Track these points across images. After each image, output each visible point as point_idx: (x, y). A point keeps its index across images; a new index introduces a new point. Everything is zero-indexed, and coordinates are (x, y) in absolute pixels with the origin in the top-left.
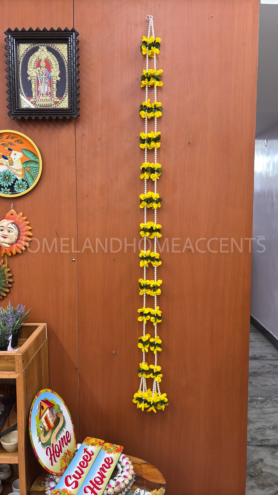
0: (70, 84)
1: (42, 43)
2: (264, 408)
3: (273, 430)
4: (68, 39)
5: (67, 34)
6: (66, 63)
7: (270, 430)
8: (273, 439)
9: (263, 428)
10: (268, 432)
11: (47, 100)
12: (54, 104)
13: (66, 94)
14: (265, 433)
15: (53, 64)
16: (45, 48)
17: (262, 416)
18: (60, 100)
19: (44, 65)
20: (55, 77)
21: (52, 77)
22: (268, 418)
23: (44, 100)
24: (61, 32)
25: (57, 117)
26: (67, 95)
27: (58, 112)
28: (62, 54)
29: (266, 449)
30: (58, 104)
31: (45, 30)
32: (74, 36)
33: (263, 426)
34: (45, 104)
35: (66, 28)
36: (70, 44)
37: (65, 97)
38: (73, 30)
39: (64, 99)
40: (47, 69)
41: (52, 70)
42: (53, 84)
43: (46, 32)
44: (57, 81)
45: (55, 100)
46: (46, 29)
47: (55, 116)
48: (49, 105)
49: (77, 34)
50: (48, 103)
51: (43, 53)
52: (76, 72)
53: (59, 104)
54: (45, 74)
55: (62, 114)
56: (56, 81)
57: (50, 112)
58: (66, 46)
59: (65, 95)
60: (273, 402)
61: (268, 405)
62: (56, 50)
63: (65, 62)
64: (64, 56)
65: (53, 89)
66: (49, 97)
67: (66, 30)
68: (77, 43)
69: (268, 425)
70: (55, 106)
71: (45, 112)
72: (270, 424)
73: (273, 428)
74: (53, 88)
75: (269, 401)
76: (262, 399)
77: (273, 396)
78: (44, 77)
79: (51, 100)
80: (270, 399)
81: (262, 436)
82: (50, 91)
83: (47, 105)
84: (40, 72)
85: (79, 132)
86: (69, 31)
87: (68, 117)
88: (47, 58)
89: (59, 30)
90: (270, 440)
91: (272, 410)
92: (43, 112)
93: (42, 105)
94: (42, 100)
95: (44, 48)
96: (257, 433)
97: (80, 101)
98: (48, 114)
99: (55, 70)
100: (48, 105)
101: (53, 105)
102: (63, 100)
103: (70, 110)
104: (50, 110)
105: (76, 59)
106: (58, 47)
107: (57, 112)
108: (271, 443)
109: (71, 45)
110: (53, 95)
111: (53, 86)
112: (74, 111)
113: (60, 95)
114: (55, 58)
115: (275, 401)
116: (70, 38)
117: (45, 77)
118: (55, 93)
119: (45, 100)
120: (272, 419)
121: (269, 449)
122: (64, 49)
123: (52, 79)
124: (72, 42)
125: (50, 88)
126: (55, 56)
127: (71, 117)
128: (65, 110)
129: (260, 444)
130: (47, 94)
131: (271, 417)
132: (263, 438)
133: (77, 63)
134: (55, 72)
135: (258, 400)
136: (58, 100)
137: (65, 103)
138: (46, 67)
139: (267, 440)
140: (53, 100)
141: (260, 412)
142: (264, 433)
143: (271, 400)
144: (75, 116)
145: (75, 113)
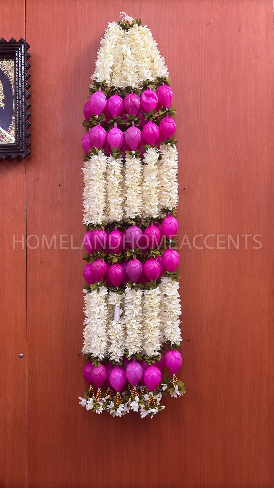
4: (15, 53)
5: (14, 46)
24: (5, 44)
26: (14, 126)
30: (2, 139)
32: (23, 49)
35: (12, 38)
36: (17, 59)
49: (27, 47)
52: (26, 95)
55: (5, 152)
58: (13, 62)
67: (12, 41)
68: (27, 57)
85: (30, 175)
86: (16, 43)
87: (14, 156)
89: (3, 41)
97: (30, 135)
103: (16, 146)
112: (22, 148)
116: (17, 51)
122: (10, 67)
124: (20, 57)
127: (18, 155)
128: (10, 146)
144: (24, 155)
145: (23, 150)
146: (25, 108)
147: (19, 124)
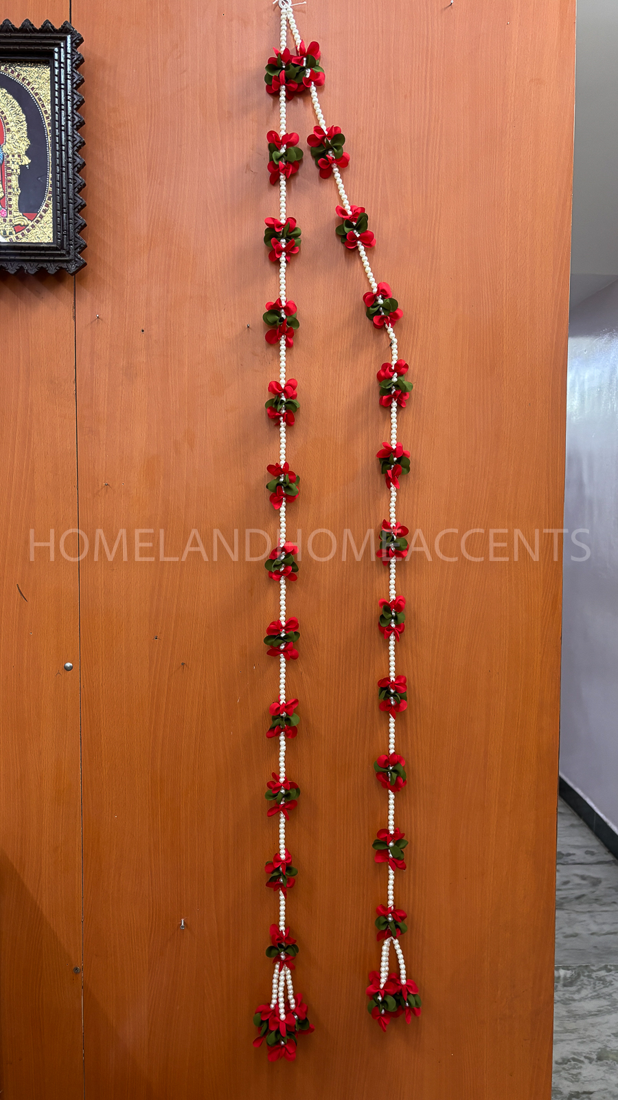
0: (56, 176)
2: (574, 1000)
3: (599, 1063)
4: (52, 53)
6: (48, 118)
7: (591, 1063)
8: (599, 1091)
9: (574, 1059)
13: (47, 206)
24: (33, 33)
25: (22, 268)
26: (51, 206)
27: (25, 255)
28: (37, 94)
35: (47, 21)
36: (57, 65)
37: (43, 214)
38: (66, 30)
39: (41, 217)
47: (16, 264)
49: (78, 41)
52: (76, 142)
53: (29, 231)
57: (1, 254)
59: (44, 207)
60: (595, 984)
61: (584, 993)
62: (19, 81)
63: (45, 116)
64: (40, 99)
67: (47, 29)
68: (77, 62)
69: (585, 1049)
72: (592, 1045)
73: (599, 1059)
75: (585, 980)
76: (569, 973)
77: (594, 966)
79: (5, 220)
81: (572, 1082)
82: (1, 195)
86: (56, 31)
87: (52, 269)
97: (85, 225)
102: (38, 222)
103: (56, 249)
105: (75, 106)
106: (24, 74)
107: (21, 255)
109: (60, 68)
112: (68, 253)
113: (29, 206)
127: (61, 268)
133: (77, 119)
137: (45, 230)
142: (576, 1075)
144: (73, 268)
145: (71, 257)
146: (73, 169)
147: (62, 202)
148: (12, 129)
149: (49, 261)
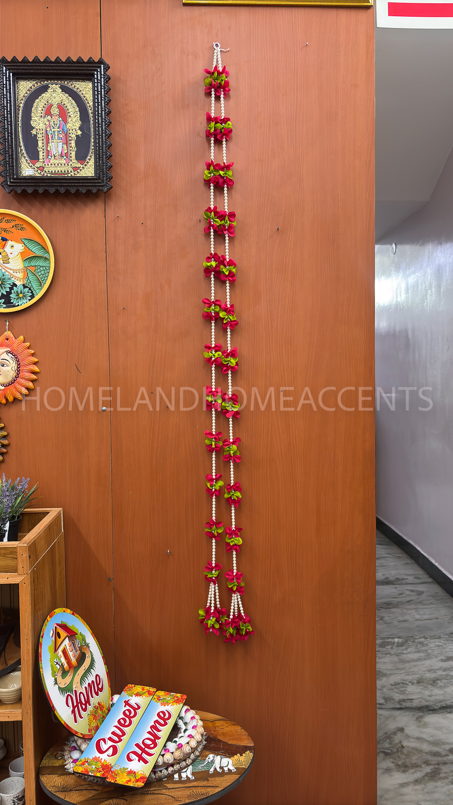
0: (96, 141)
1: (54, 79)
2: (403, 654)
3: (418, 685)
4: (94, 74)
5: (92, 66)
6: (91, 109)
7: (412, 685)
8: (418, 698)
9: (402, 683)
10: (411, 689)
11: (61, 165)
12: (73, 171)
13: (91, 156)
14: (406, 690)
15: (70, 110)
16: (57, 86)
17: (401, 666)
18: (81, 165)
19: (57, 113)
20: (74, 130)
21: (69, 130)
22: (410, 668)
23: (56, 164)
24: (83, 64)
25: (78, 190)
26: (93, 157)
27: (79, 183)
28: (85, 97)
29: (407, 713)
30: (79, 171)
31: (58, 61)
32: (102, 70)
33: (402, 680)
34: (58, 171)
35: (91, 58)
36: (96, 81)
37: (88, 161)
38: (101, 62)
39: (88, 162)
40: (61, 119)
41: (69, 120)
42: (70, 140)
43: (60, 63)
44: (77, 136)
45: (74, 165)
46: (59, 58)
47: (75, 188)
48: (65, 171)
49: (107, 68)
50: (63, 169)
51: (55, 95)
52: (107, 122)
53: (81, 170)
54: (58, 125)
55: (85, 186)
56: (75, 136)
57: (66, 183)
58: (90, 85)
59: (89, 157)
60: (417, 645)
61: (409, 650)
62: (75, 90)
63: (89, 108)
64: (86, 100)
65: (71, 149)
66: (64, 161)
67: (91, 61)
68: (107, 80)
69: (410, 678)
70: (75, 174)
71: (59, 183)
72: (414, 676)
73: (418, 682)
74: (71, 147)
75: (411, 643)
76: (400, 640)
77: (416, 636)
78: (56, 129)
79: (68, 165)
80: (411, 640)
81: (401, 694)
82: (66, 151)
83: (61, 171)
84: (51, 123)
85: (110, 212)
86: (95, 63)
87: (94, 190)
88: (62, 102)
89: (80, 61)
90: (413, 699)
91: (415, 656)
92: (56, 182)
93: (53, 172)
94: (53, 165)
95: (57, 88)
96: (393, 691)
97: (112, 167)
98: (64, 186)
99: (74, 120)
100: (63, 172)
101: (71, 172)
102: (86, 165)
103: (96, 179)
104: (67, 179)
105: (106, 103)
106: (77, 86)
107: (77, 183)
108: (415, 704)
109: (98, 82)
110: (71, 157)
111: (71, 144)
112: (103, 181)
113: (81, 157)
114: (74, 102)
115: (420, 643)
116: (96, 73)
117: (59, 130)
118: (73, 154)
119: (58, 165)
120: (416, 669)
121: (413, 713)
122: (87, 90)
123: (70, 133)
124: (99, 79)
125: (65, 146)
126: (73, 99)
127: (99, 190)
128: (90, 179)
129: (399, 706)
130: (62, 156)
131: (415, 666)
132: (402, 697)
133: (107, 110)
134: (74, 123)
135: (394, 642)
136: (79, 165)
137: (90, 169)
138: (60, 116)
139: (408, 699)
140: (71, 165)
141: (398, 660)
142: (404, 691)
143: (413, 642)
144: (106, 189)
145: (104, 184)
146: (105, 136)
147: (99, 154)
148: (72, 116)
149: (93, 186)
